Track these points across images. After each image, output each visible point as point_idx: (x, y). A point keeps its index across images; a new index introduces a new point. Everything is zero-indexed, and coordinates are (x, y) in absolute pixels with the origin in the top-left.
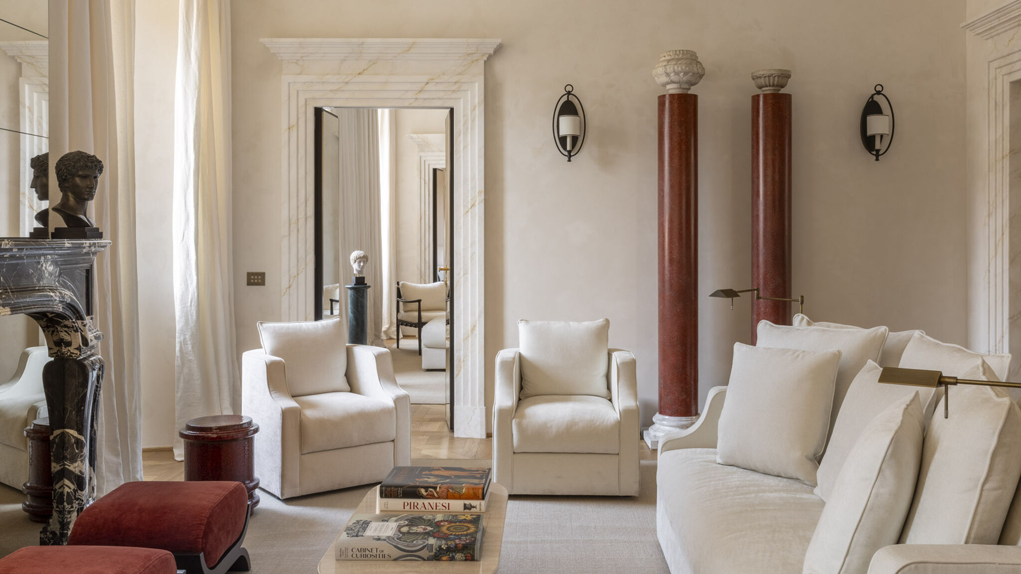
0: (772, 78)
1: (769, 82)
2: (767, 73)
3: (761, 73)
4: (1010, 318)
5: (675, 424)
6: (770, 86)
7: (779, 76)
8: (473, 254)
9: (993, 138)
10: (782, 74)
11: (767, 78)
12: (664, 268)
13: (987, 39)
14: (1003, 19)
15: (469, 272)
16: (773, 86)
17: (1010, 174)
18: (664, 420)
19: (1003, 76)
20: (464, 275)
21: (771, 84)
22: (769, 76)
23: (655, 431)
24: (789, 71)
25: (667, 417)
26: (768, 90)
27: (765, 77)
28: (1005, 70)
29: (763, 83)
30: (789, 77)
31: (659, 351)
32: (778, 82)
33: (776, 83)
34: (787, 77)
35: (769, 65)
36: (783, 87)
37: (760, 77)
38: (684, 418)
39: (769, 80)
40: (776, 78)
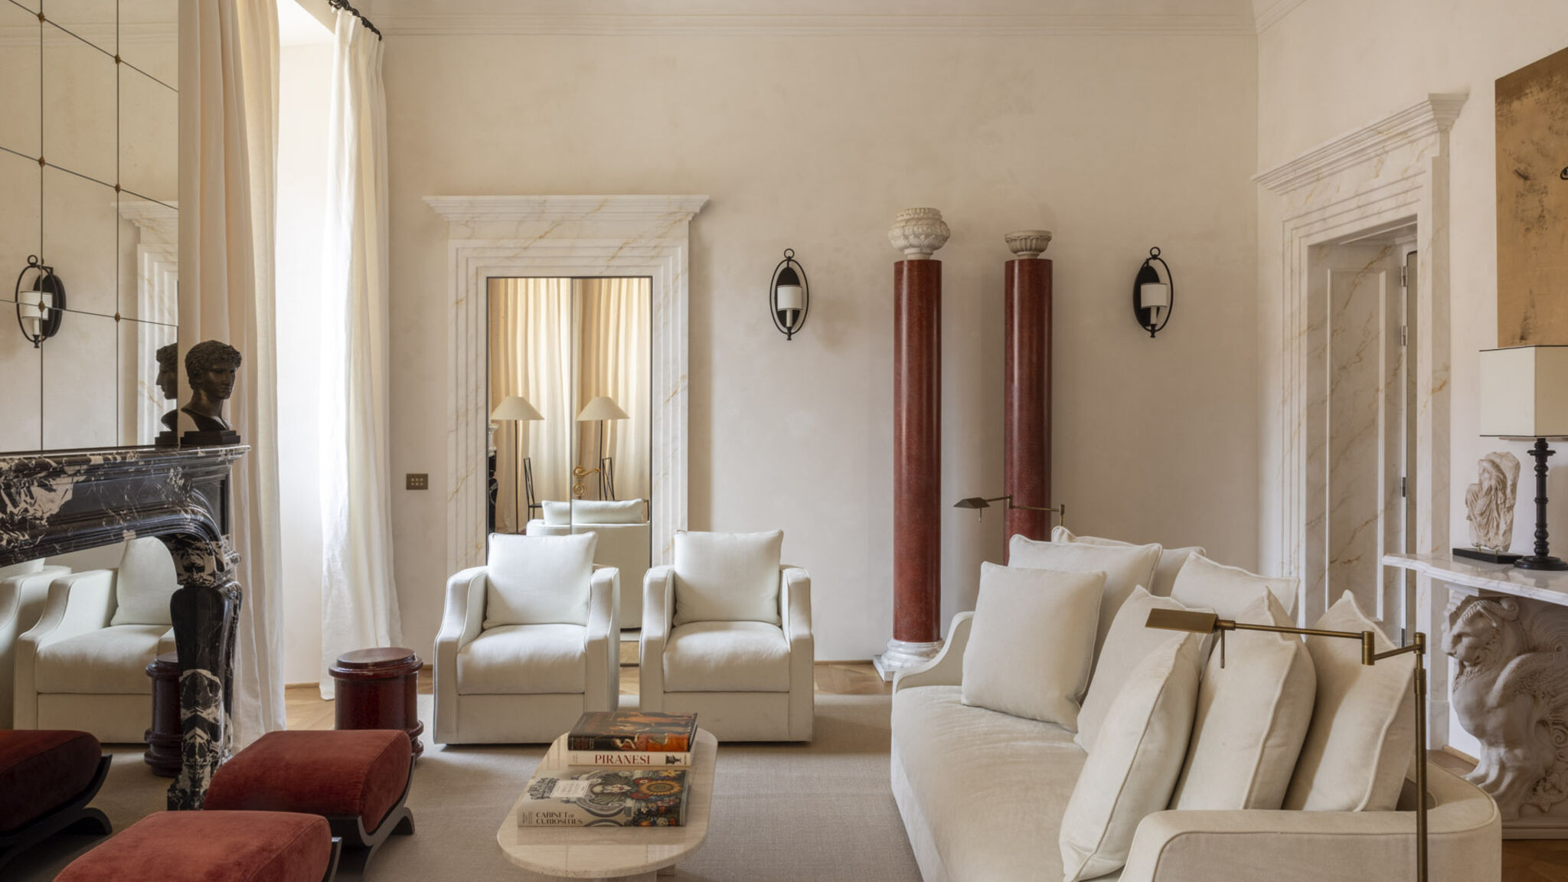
0: (1028, 241)
1: (1026, 245)
2: (1023, 235)
3: (1016, 235)
4: (1307, 524)
5: (913, 651)
6: (1027, 250)
7: (1037, 239)
8: (675, 450)
9: (1288, 312)
10: (1041, 236)
11: (1023, 241)
12: (901, 466)
13: (1281, 195)
14: (1300, 172)
15: (670, 472)
16: (1030, 250)
17: (1309, 354)
18: (900, 646)
19: (1300, 238)
20: (663, 476)
21: (1028, 248)
22: (1026, 239)
23: (889, 659)
24: (1049, 233)
25: (903, 643)
26: (1025, 255)
27: (1021, 239)
28: (1302, 232)
29: (1019, 247)
30: (1049, 239)
31: (895, 564)
32: (1036, 245)
33: (1033, 246)
34: (1046, 239)
35: (1027, 225)
36: (1042, 250)
37: (1015, 240)
38: (923, 644)
39: (1026, 243)
40: (1034, 241)
